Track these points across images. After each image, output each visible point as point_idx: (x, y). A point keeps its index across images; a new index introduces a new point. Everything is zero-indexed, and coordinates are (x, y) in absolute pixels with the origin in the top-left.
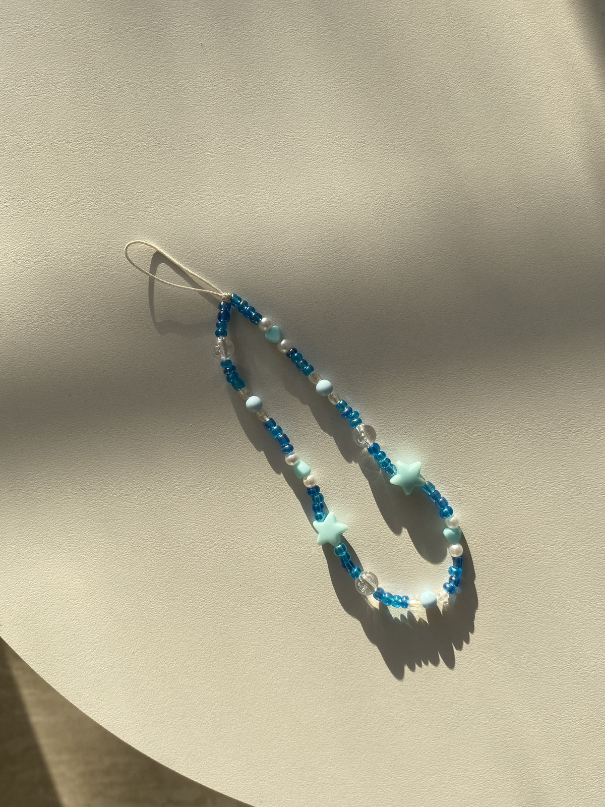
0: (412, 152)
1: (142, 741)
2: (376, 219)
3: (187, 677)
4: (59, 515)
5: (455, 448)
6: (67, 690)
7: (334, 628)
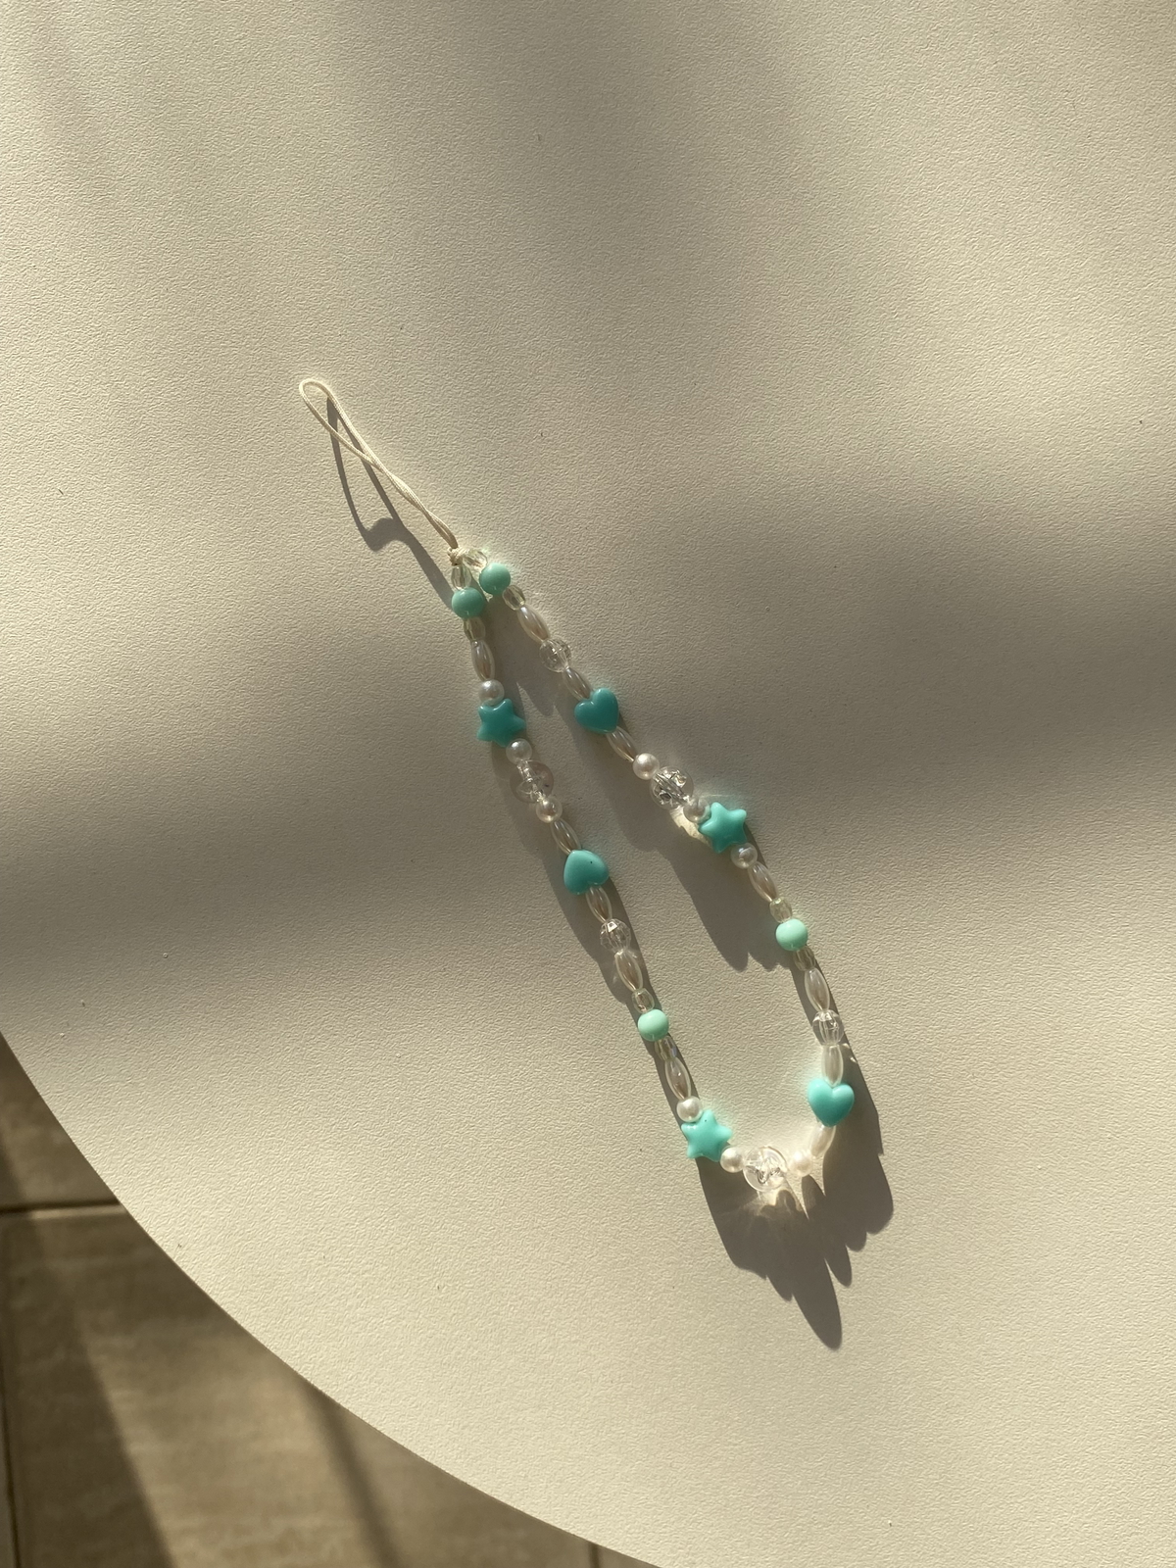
0: (941, 325)
1: (460, 1458)
2: (876, 451)
3: (544, 1330)
6: (312, 1366)
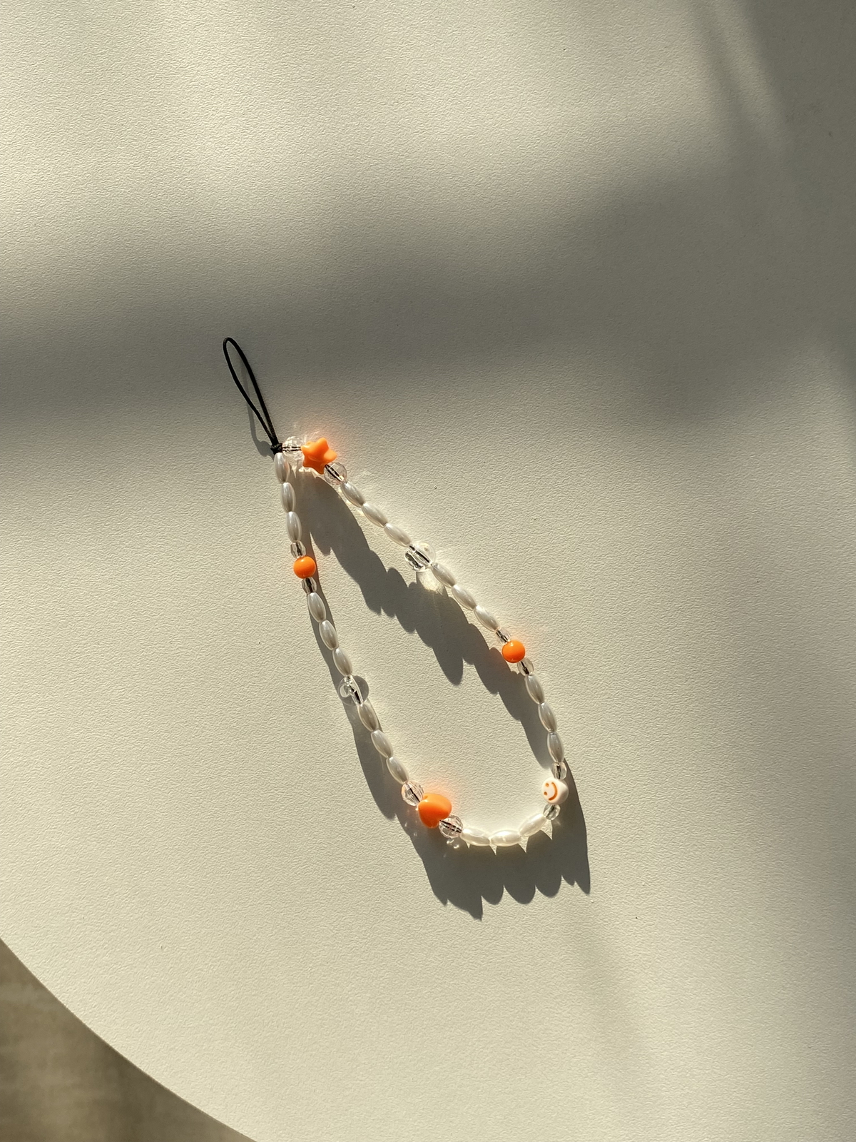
4: (73, 754)
5: (609, 692)
7: (436, 928)
